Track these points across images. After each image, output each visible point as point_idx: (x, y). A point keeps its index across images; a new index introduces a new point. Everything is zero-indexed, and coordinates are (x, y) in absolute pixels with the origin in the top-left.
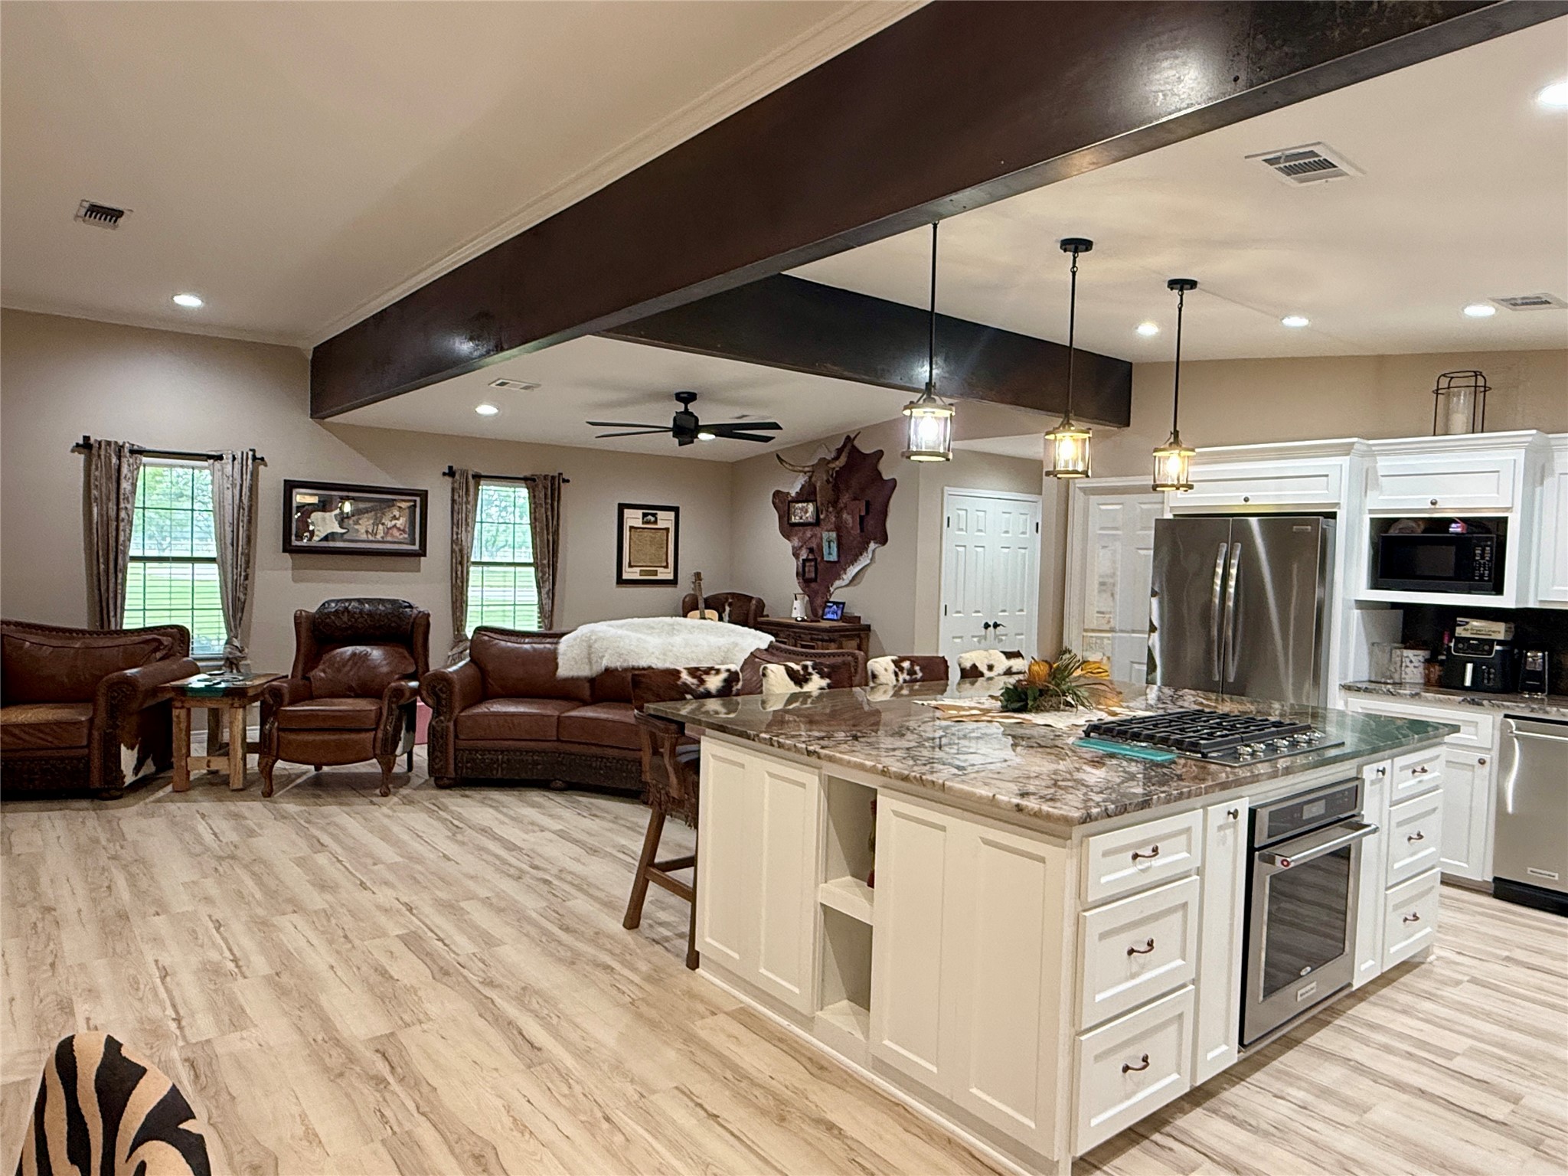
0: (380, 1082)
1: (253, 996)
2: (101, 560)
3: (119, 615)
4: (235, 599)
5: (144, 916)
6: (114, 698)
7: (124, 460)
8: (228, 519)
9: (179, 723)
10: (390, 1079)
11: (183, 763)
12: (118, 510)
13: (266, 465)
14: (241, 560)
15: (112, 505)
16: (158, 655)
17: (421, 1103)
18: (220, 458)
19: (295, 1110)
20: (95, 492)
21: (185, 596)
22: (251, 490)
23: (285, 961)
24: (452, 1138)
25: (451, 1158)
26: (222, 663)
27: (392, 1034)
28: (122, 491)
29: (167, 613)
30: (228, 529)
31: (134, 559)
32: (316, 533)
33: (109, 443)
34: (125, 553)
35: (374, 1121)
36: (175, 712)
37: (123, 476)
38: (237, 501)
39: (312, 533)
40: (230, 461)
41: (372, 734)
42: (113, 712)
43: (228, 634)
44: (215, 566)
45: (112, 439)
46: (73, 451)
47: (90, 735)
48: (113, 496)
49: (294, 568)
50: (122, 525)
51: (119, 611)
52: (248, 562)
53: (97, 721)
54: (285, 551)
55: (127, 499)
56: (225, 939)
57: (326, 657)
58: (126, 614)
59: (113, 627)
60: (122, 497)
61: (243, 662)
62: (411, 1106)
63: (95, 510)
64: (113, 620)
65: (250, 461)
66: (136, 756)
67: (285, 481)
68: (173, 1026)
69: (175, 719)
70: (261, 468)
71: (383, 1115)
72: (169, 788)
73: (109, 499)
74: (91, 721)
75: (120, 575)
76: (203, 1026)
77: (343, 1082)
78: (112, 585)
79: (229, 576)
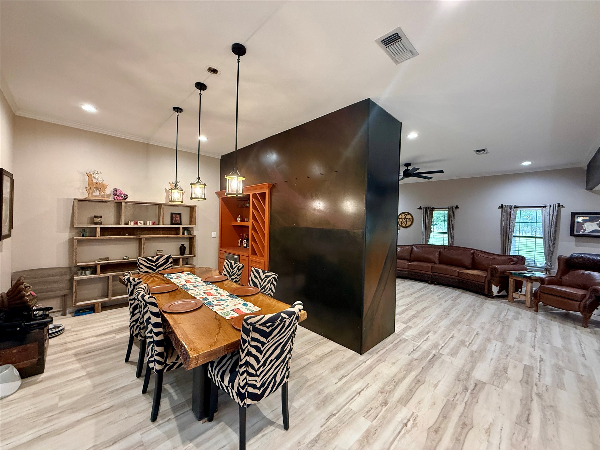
0: (466, 389)
1: (464, 352)
2: (504, 236)
3: (509, 251)
4: (549, 250)
5: (464, 324)
6: (492, 272)
7: (512, 210)
8: (547, 225)
9: (511, 282)
10: (469, 391)
11: (511, 294)
12: (510, 223)
13: (564, 208)
14: (552, 238)
15: (508, 222)
16: (512, 263)
17: (469, 401)
18: (545, 207)
19: (440, 379)
20: (503, 219)
21: (533, 248)
22: (557, 216)
23: (482, 350)
24: (465, 414)
25: (458, 417)
26: (544, 269)
27: (485, 383)
28: (511, 218)
29: (525, 252)
30: (547, 229)
31: (514, 236)
32: (587, 230)
33: (508, 206)
34: (511, 235)
35: (452, 395)
36: (510, 279)
37: (512, 214)
38: (551, 220)
39: (585, 230)
40: (549, 207)
41: (579, 303)
42: (492, 275)
43: (546, 261)
44: (542, 239)
45: (509, 205)
46: (498, 208)
47: (485, 280)
48: (509, 220)
49: (576, 242)
50: (510, 227)
51: (509, 250)
52: (555, 239)
53: (487, 277)
54: (571, 235)
55: (513, 220)
56: (474, 338)
57: (571, 273)
58: (511, 251)
59: (507, 254)
60: (511, 220)
61: (552, 270)
62: (466, 400)
63: (503, 223)
64: (507, 252)
65: (557, 207)
66: (498, 289)
67: (572, 212)
68: (441, 347)
69: (510, 281)
70: (562, 209)
71: (456, 396)
72: (507, 300)
73: (507, 220)
74: (486, 277)
75: (509, 241)
76: (445, 351)
77: (457, 382)
78: (507, 243)
79: (547, 243)
